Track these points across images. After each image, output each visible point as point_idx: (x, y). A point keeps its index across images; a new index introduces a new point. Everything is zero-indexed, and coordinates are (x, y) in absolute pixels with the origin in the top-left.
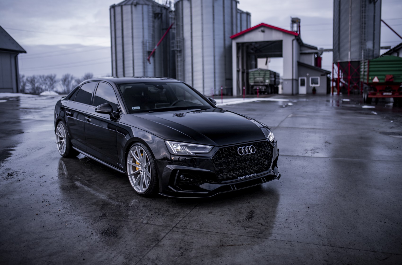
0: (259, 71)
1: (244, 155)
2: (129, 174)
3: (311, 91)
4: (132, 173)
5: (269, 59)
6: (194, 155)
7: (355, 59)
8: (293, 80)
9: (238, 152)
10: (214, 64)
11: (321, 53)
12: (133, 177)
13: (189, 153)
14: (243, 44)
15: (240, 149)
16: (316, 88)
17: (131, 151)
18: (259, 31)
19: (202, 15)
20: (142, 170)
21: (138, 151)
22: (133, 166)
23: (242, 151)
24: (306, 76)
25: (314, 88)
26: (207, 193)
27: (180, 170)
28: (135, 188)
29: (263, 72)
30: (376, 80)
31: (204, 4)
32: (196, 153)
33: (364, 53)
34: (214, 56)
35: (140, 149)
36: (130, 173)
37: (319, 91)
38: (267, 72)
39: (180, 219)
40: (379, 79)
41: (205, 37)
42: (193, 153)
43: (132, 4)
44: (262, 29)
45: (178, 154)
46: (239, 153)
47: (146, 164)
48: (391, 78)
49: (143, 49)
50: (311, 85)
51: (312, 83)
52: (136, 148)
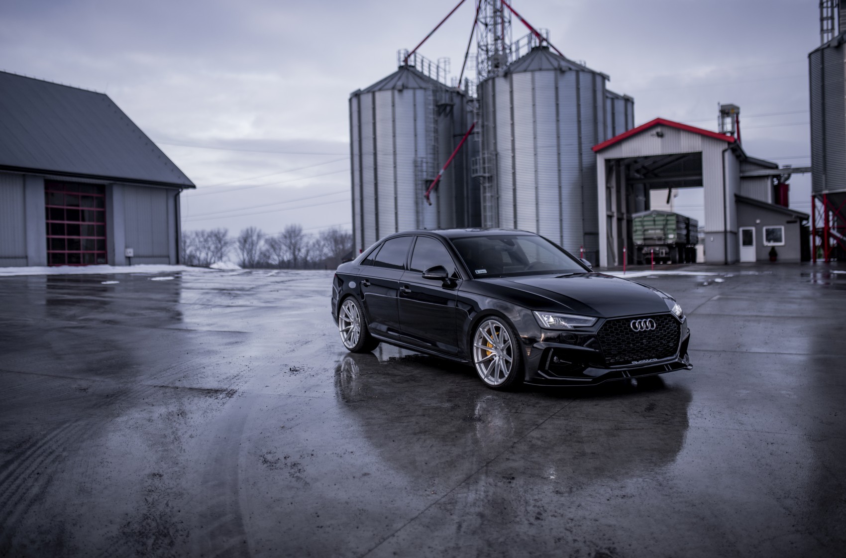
0: (654, 216)
1: (640, 331)
2: (476, 361)
3: (765, 256)
4: (480, 359)
5: (674, 191)
6: (573, 329)
8: (725, 232)
9: (632, 327)
10: (561, 204)
11: (786, 176)
12: (482, 365)
13: (566, 327)
14: (619, 161)
15: (634, 324)
16: (778, 251)
17: (481, 329)
18: (652, 135)
19: (534, 105)
20: (497, 355)
21: (492, 328)
22: (482, 349)
23: (637, 326)
24: (755, 225)
25: (773, 248)
26: (591, 380)
27: (554, 348)
28: (486, 380)
29: (662, 218)
31: (537, 84)
32: (575, 327)
34: (560, 187)
35: (494, 325)
36: (478, 360)
37: (783, 256)
38: (669, 218)
39: (558, 410)
41: (539, 150)
42: (571, 326)
43: (393, 88)
44: (659, 130)
45: (552, 328)
46: (633, 329)
47: (503, 346)
49: (416, 175)
50: (766, 243)
51: (768, 240)
52: (490, 323)
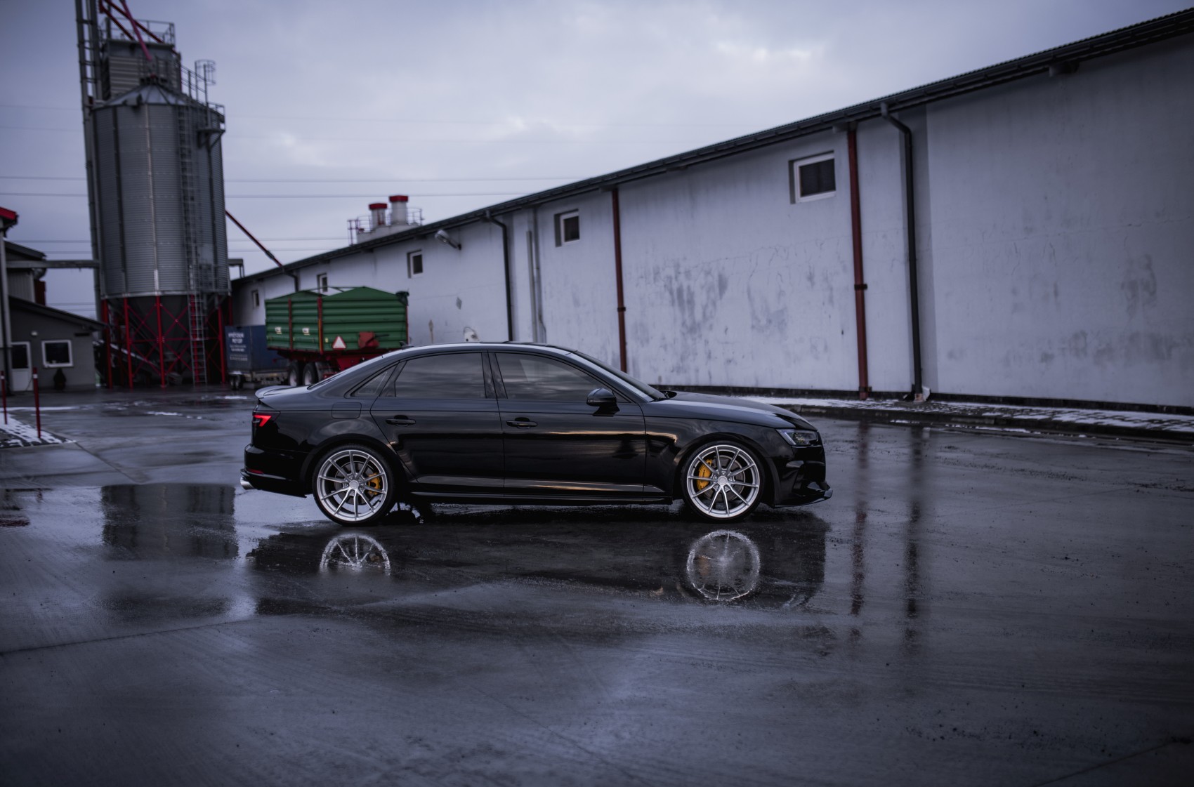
3: (48, 381)
7: (174, 289)
11: (41, 271)
16: (64, 371)
24: (31, 339)
25: (60, 370)
30: (339, 344)
33: (197, 275)
37: (73, 381)
40: (345, 342)
48: (372, 339)
50: (46, 364)
51: (50, 360)
